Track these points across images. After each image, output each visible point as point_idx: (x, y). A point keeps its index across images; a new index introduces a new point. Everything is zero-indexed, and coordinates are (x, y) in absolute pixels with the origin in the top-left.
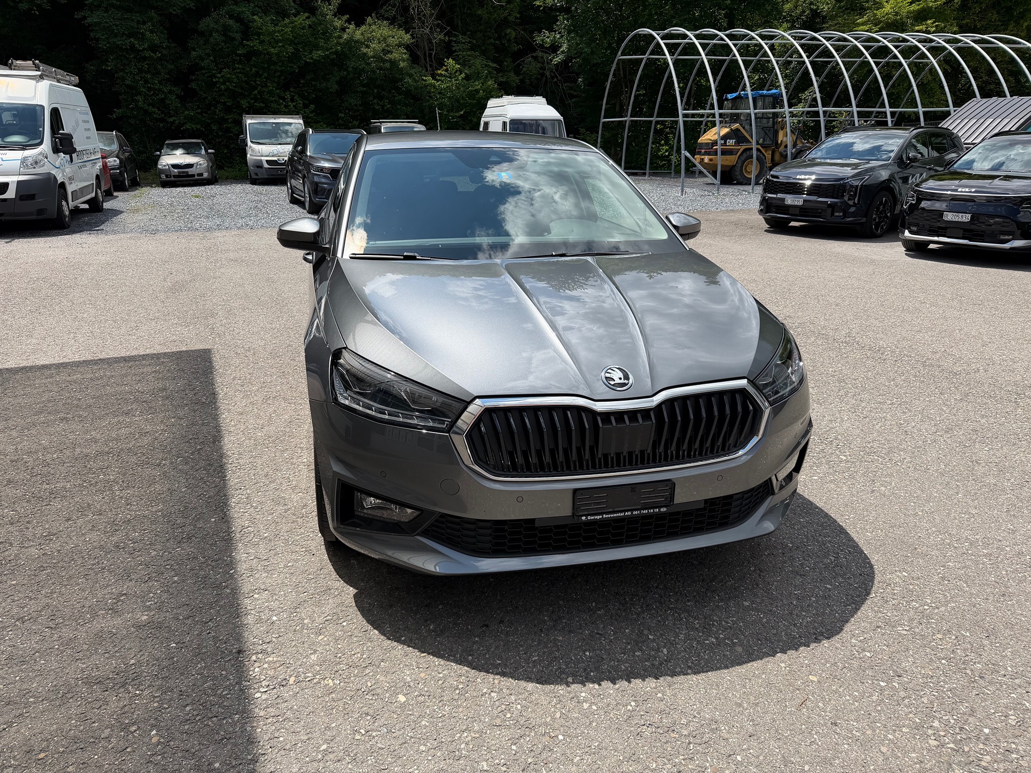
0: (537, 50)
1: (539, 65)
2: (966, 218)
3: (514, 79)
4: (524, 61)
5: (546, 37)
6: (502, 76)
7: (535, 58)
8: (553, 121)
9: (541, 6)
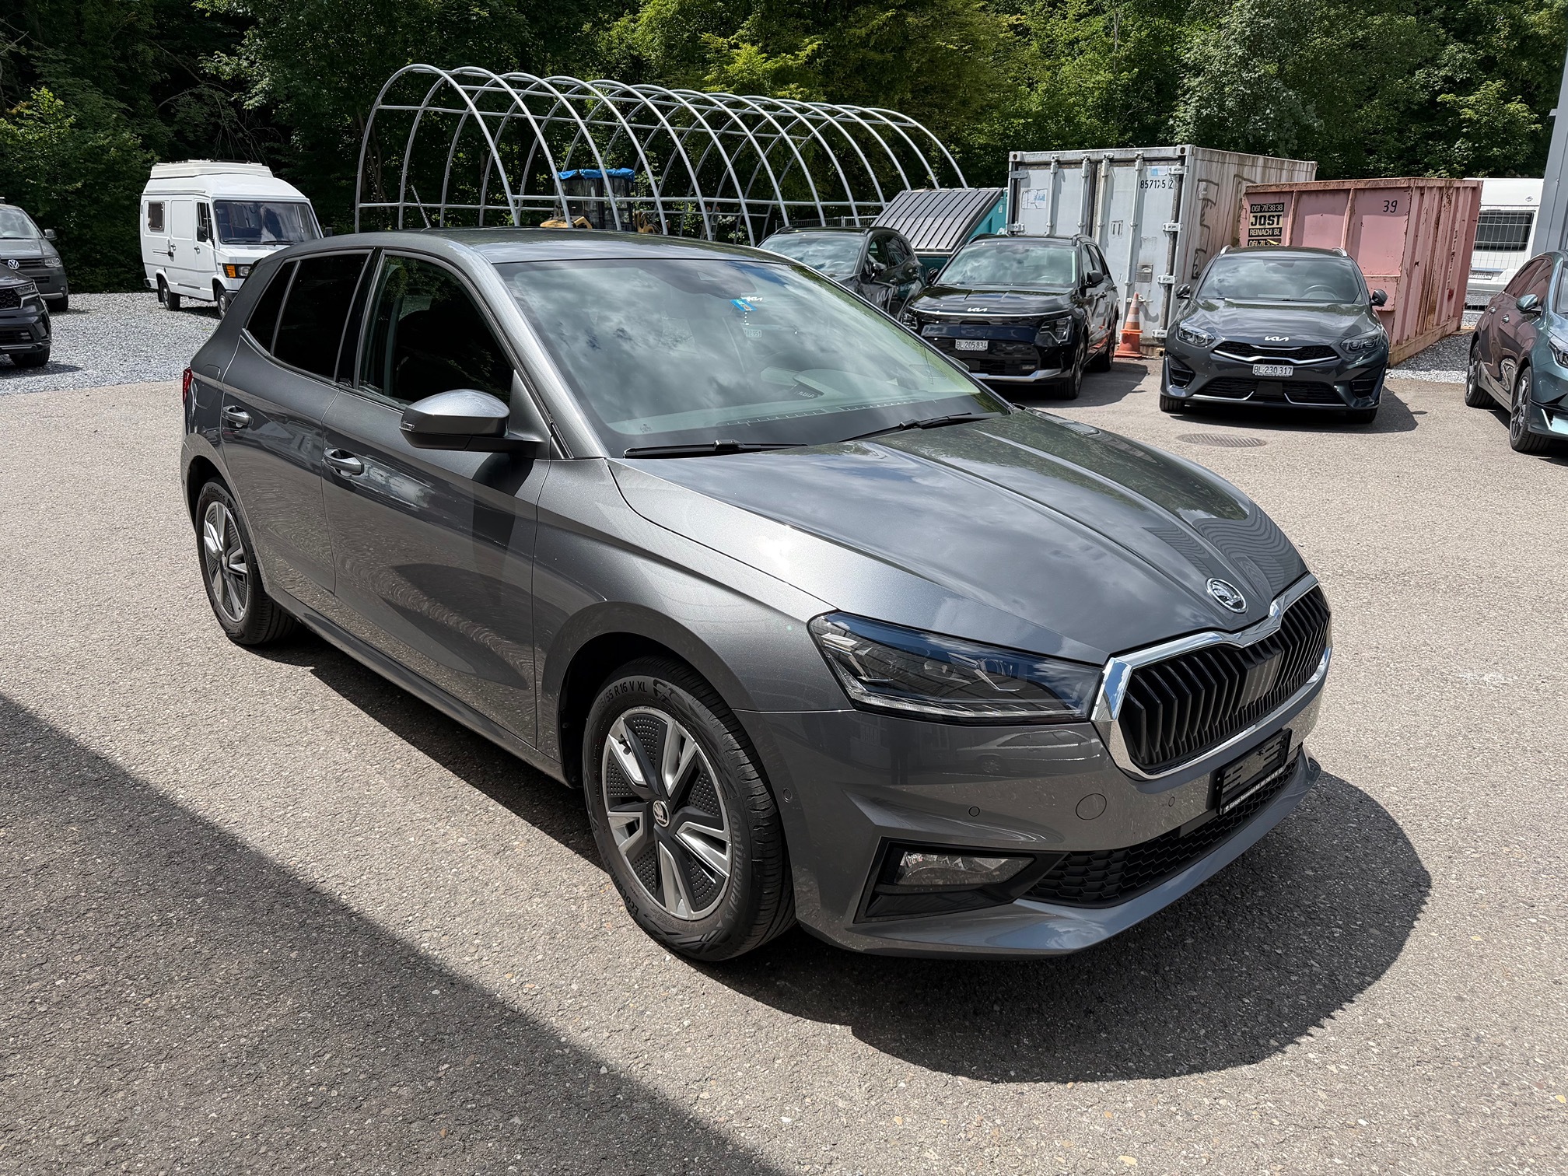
0: (200, 84)
1: (206, 109)
2: (982, 346)
3: (165, 131)
4: (176, 100)
5: (224, 65)
6: (138, 125)
7: (199, 97)
8: (289, 205)
9: (206, 11)
